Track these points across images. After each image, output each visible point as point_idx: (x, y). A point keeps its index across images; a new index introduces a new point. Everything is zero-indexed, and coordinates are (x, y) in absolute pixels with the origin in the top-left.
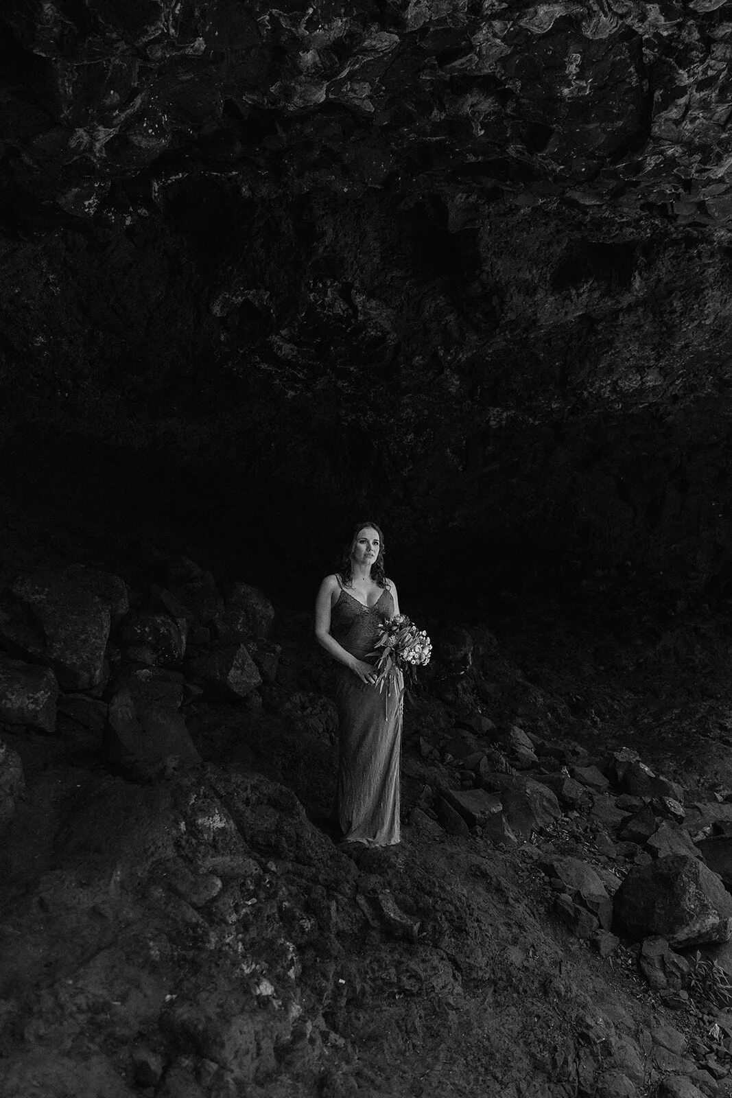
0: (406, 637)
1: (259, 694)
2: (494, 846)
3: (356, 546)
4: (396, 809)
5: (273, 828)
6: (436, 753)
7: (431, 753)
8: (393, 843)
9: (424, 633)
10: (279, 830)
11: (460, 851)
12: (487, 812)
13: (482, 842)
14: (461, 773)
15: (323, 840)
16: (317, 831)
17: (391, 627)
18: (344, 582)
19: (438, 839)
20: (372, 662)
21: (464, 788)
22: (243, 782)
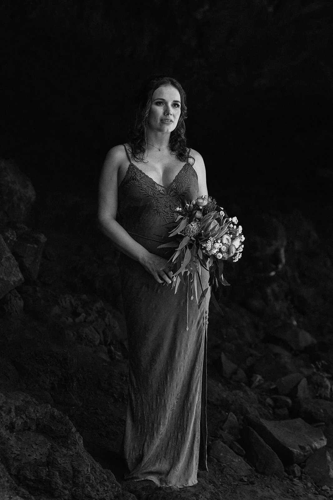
0: (210, 223)
1: (19, 296)
2: (316, 489)
3: (151, 108)
4: (196, 442)
5: (44, 460)
6: (241, 374)
7: (235, 373)
8: (190, 484)
9: (235, 220)
10: (50, 463)
11: (273, 494)
12: (308, 448)
13: (300, 485)
14: (272, 399)
15: (105, 477)
16: (98, 465)
17: (192, 212)
18: (134, 154)
19: (245, 479)
20: (166, 254)
21: (277, 417)
22: (6, 403)
